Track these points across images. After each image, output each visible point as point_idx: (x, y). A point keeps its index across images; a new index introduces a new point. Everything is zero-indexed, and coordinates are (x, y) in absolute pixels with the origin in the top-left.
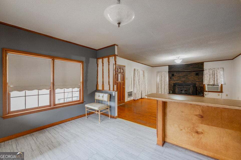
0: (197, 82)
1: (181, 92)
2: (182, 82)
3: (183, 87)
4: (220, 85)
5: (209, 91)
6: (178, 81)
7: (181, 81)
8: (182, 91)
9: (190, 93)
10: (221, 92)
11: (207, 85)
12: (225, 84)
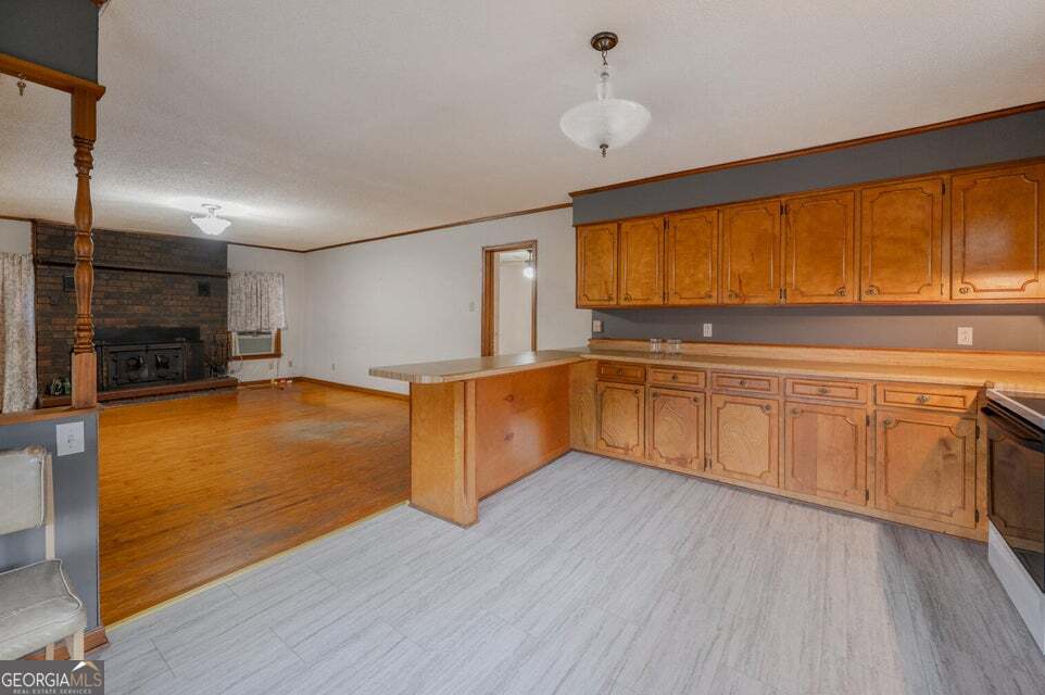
0: (202, 322)
1: (133, 375)
2: (129, 323)
3: (144, 347)
4: (274, 332)
5: (245, 358)
6: (107, 320)
7: (124, 320)
8: (138, 366)
9: (177, 374)
10: (278, 355)
11: (240, 334)
12: (287, 329)
